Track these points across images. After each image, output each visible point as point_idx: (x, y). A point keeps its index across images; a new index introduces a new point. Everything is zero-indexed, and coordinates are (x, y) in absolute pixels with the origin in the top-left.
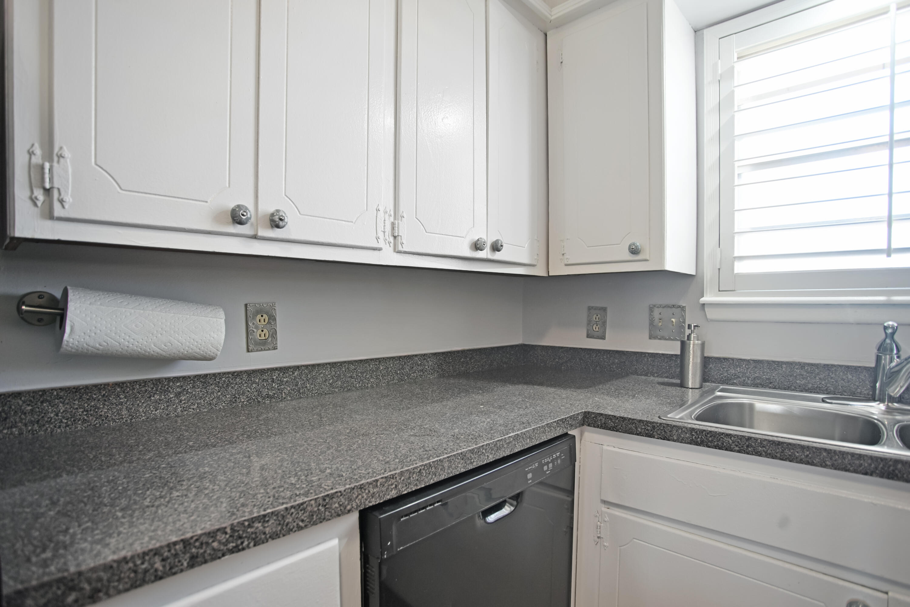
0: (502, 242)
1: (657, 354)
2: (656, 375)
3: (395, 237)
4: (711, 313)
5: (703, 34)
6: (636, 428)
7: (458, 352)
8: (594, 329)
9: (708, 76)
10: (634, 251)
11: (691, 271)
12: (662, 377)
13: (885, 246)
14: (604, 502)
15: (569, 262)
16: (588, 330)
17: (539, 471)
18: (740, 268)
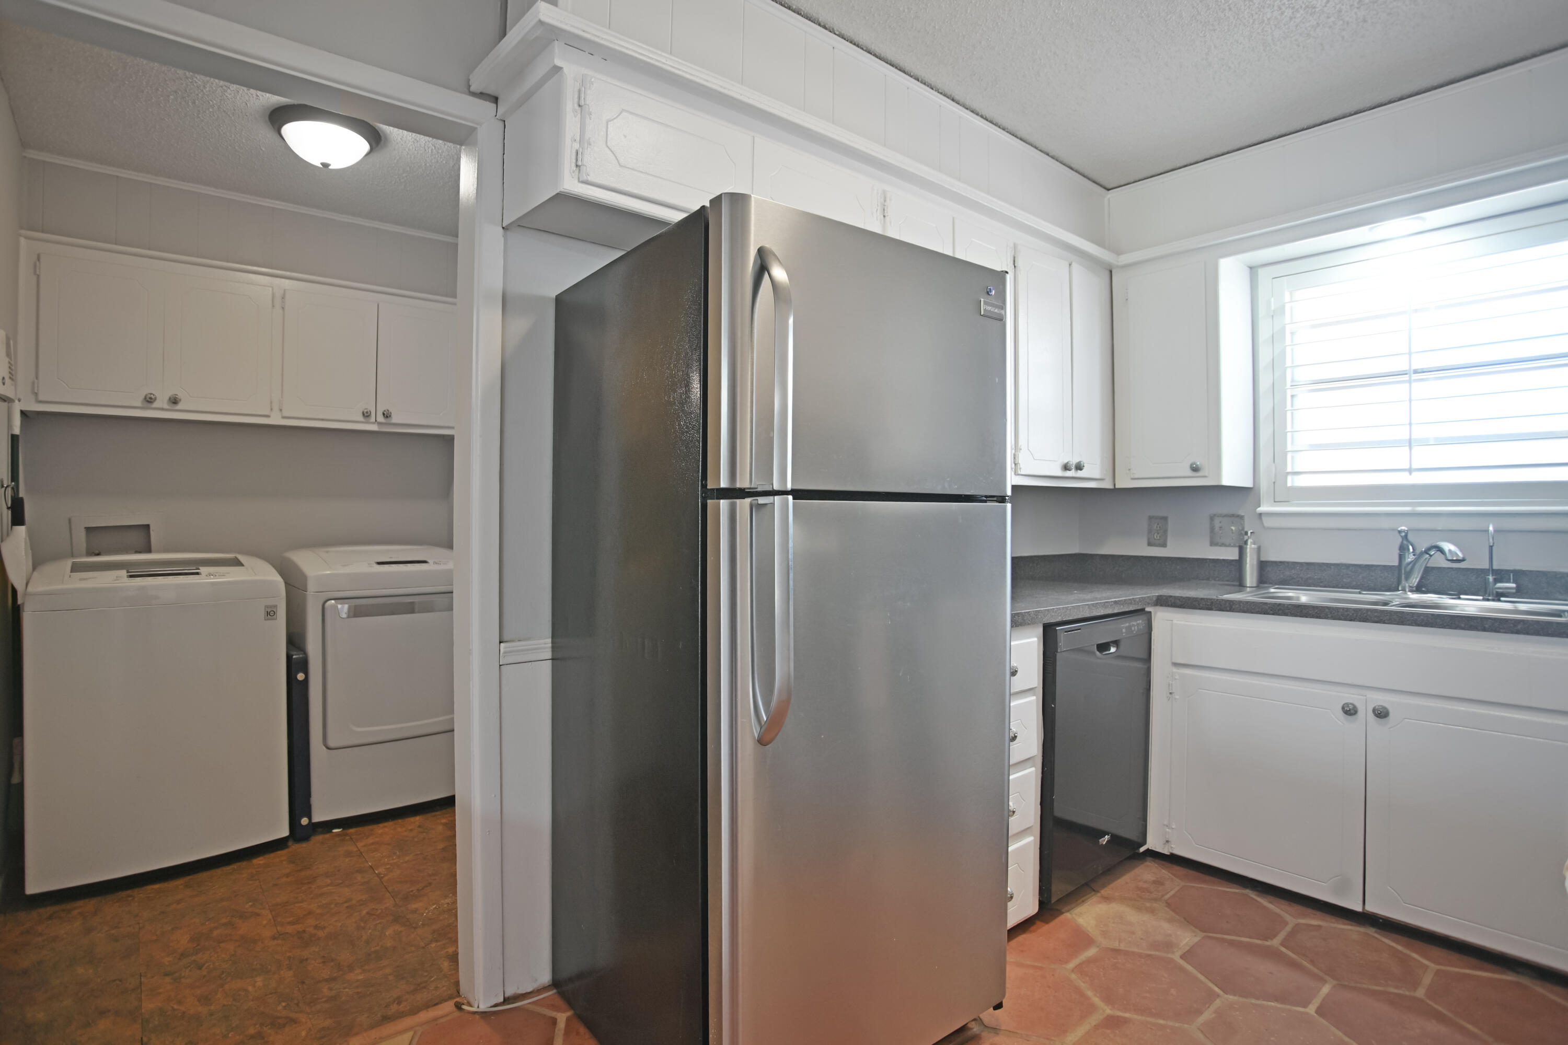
0: (1084, 463)
1: (1218, 560)
2: (1217, 579)
3: (1015, 464)
4: (1267, 522)
5: (1257, 271)
6: (1199, 604)
7: (1027, 557)
8: (1155, 537)
9: (1262, 311)
10: (1195, 469)
11: (1249, 484)
12: (1223, 581)
13: (1407, 467)
14: (1176, 665)
15: (1136, 476)
16: (1149, 539)
17: (1129, 628)
18: (1292, 481)
